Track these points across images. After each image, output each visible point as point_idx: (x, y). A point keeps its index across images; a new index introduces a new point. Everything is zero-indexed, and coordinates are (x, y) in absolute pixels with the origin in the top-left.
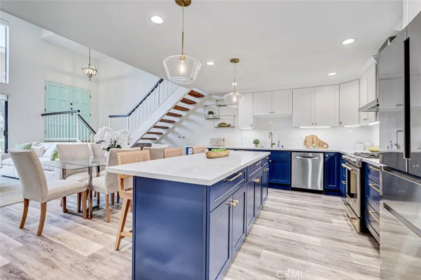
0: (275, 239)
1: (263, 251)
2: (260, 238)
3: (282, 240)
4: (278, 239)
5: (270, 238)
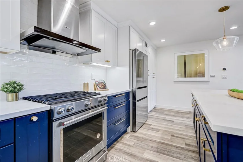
0: (179, 156)
1: (185, 147)
2: (190, 156)
3: (173, 154)
4: (176, 156)
5: (183, 157)
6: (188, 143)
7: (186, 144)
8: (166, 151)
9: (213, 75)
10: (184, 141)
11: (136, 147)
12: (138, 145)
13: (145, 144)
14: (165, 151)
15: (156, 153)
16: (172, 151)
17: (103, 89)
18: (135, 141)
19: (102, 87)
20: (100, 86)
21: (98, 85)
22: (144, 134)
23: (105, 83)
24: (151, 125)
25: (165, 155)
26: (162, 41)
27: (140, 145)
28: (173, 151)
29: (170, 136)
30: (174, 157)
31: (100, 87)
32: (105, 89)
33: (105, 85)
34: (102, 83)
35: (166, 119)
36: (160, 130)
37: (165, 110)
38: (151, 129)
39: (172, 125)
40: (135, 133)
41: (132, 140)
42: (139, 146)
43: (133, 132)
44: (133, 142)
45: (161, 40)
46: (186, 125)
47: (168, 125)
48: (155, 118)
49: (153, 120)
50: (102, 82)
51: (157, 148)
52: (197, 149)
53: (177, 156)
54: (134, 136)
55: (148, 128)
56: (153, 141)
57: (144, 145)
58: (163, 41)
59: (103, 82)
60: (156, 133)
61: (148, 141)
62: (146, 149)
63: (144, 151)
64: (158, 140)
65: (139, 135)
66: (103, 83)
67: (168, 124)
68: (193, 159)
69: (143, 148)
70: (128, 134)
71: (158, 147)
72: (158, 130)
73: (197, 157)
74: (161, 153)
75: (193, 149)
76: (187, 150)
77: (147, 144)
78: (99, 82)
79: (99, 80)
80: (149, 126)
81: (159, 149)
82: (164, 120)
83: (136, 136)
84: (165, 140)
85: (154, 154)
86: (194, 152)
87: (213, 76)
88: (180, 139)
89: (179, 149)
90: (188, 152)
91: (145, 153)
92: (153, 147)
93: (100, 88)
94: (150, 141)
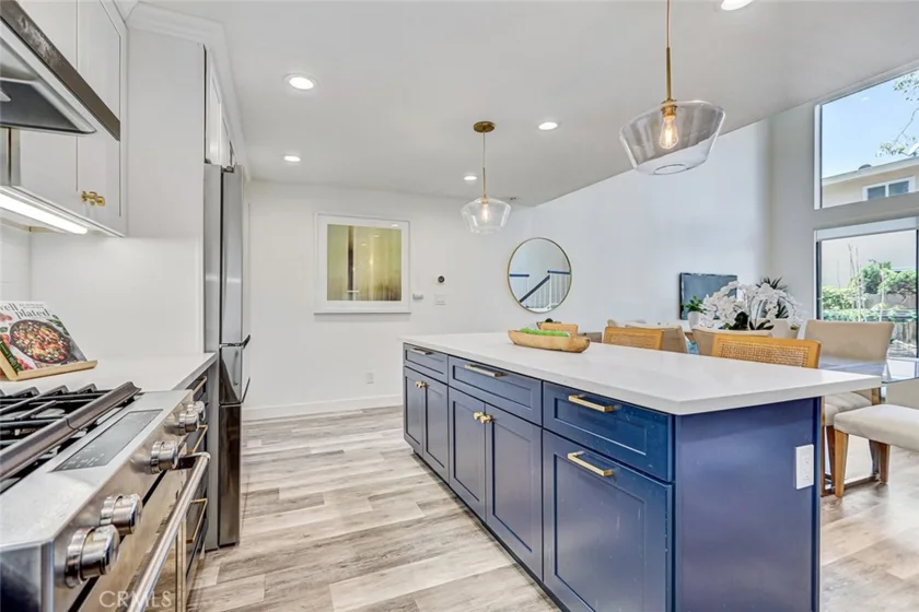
0: (429, 546)
1: (423, 516)
2: (452, 533)
3: (413, 552)
5: (438, 544)
6: (425, 500)
7: (423, 506)
8: (390, 552)
9: (418, 293)
10: (411, 499)
11: (283, 599)
12: (284, 586)
13: (308, 569)
14: (388, 556)
15: (367, 578)
16: (405, 544)
17: (59, 361)
18: (261, 578)
19: (50, 349)
20: (31, 346)
21: (13, 342)
22: (279, 536)
23: (60, 324)
24: (277, 491)
25: (396, 565)
26: (287, 158)
27: (293, 583)
28: (407, 540)
29: (368, 502)
30: (421, 559)
31: (37, 351)
32: (71, 365)
33: (65, 337)
34: (43, 329)
35: (313, 452)
36: (321, 495)
37: (290, 423)
38: (286, 505)
39: (346, 465)
40: (235, 549)
41: (246, 581)
42: (291, 589)
43: (221, 551)
44: (255, 585)
45: (285, 155)
46: (383, 454)
47: (333, 471)
48: (274, 461)
49: (270, 472)
50: (41, 324)
51: (358, 559)
52: (455, 507)
53: (424, 551)
54: (237, 562)
55: (273, 507)
56: (328, 544)
57: (307, 573)
58: (293, 159)
59: (45, 321)
60: (315, 511)
61: (309, 551)
62: (326, 583)
63: (324, 593)
64: (343, 533)
65: (259, 550)
66: (45, 324)
67: (334, 467)
68: (462, 535)
69: (312, 588)
70: (205, 570)
71: (357, 553)
72: (315, 501)
73: (466, 527)
74: (381, 567)
75: (442, 510)
76: (434, 520)
77: (314, 564)
78: (16, 320)
79: (14, 307)
80: (274, 497)
81: (366, 558)
82: (307, 457)
83: (250, 560)
84: (362, 523)
85: (364, 584)
86: (451, 516)
87: (420, 298)
88: (399, 497)
89: (416, 530)
90: (440, 524)
91: (333, 597)
92: (345, 562)
93: (40, 359)
94: (319, 550)
